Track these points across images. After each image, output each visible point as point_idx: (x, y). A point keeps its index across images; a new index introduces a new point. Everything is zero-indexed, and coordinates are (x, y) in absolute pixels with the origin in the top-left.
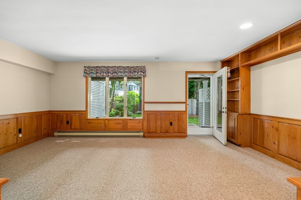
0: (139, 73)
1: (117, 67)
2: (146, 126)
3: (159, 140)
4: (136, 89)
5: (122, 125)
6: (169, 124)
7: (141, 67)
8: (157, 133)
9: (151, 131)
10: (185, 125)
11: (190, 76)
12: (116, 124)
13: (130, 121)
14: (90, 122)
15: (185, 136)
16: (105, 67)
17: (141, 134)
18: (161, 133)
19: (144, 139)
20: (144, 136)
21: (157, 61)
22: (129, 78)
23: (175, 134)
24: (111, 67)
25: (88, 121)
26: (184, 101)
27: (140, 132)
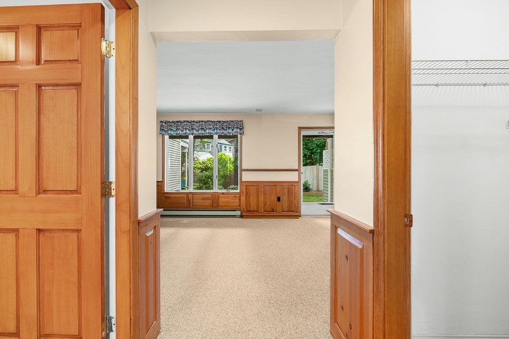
0: (235, 130)
1: (205, 122)
2: (245, 202)
3: (263, 221)
4: (228, 148)
5: (211, 201)
6: (276, 199)
7: (237, 122)
8: (259, 211)
9: (252, 210)
10: (298, 201)
11: (305, 133)
12: (204, 199)
13: (223, 195)
14: (168, 197)
15: (298, 216)
16: (188, 121)
17: (238, 213)
18: (265, 211)
19: (241, 219)
20: (242, 216)
21: (258, 114)
22: (220, 137)
23: (285, 213)
24: (196, 122)
25: (166, 195)
26: (297, 168)
27: (235, 210)
